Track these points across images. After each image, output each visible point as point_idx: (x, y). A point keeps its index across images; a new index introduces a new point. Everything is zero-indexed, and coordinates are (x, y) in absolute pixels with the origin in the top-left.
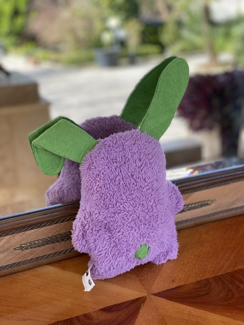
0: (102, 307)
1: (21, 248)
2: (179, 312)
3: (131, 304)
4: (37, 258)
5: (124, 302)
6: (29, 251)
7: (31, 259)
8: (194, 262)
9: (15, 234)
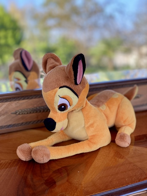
1: (16, 113)
4: (27, 123)
6: (20, 116)
7: (22, 123)
9: (12, 102)
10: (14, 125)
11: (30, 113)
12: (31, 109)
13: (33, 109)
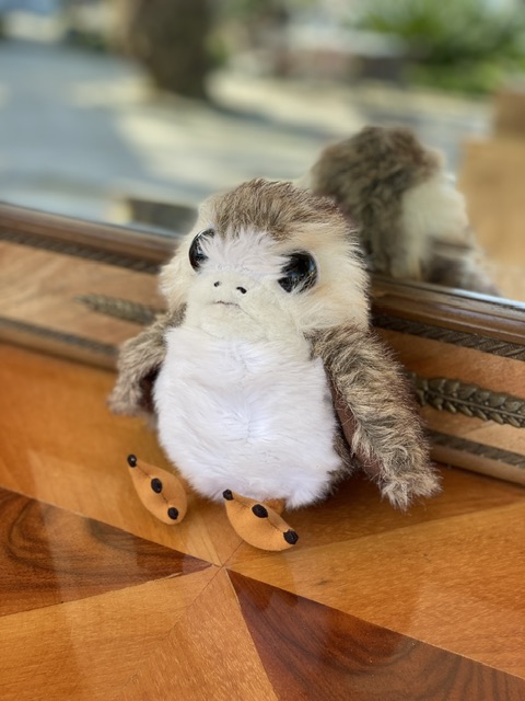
0: (99, 519)
1: (86, 301)
2: (219, 651)
3: (156, 554)
5: (150, 543)
8: (449, 583)
9: (78, 260)
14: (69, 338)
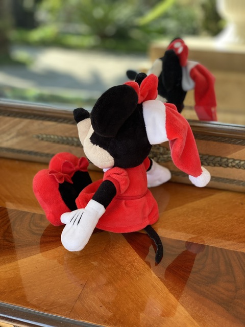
9: (34, 121)
10: (36, 154)
11: (58, 142)
12: (60, 138)
13: (62, 137)
14: (30, 153)
